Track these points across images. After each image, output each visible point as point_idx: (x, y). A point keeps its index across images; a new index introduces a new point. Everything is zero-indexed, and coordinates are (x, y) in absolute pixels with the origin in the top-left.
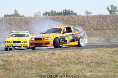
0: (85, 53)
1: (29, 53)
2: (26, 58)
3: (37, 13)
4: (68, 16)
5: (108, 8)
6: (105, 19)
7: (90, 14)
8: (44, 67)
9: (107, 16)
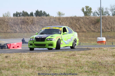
5: (83, 10)
6: (78, 21)
7: (62, 15)
9: (80, 17)
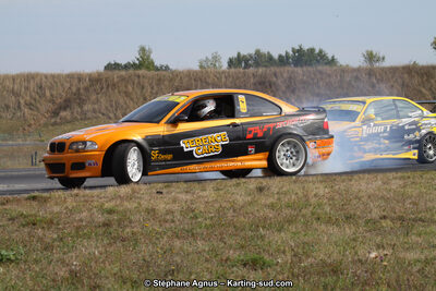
0: (363, 186)
1: (185, 185)
2: (174, 201)
3: (210, 58)
4: (310, 69)
6: (428, 80)
7: (378, 60)
8: (231, 230)
9: (434, 67)
